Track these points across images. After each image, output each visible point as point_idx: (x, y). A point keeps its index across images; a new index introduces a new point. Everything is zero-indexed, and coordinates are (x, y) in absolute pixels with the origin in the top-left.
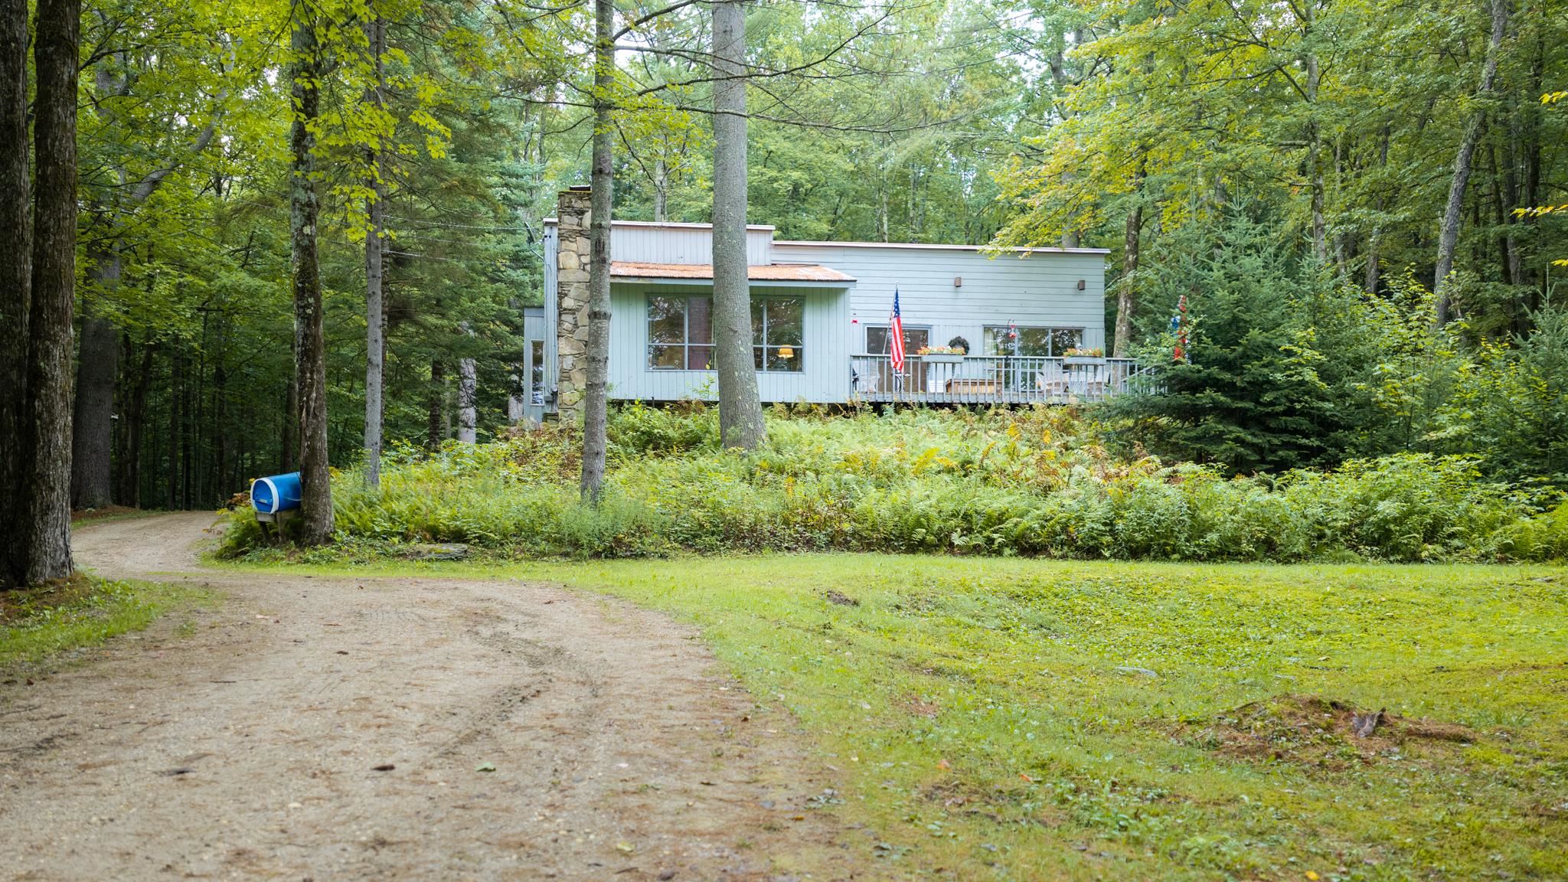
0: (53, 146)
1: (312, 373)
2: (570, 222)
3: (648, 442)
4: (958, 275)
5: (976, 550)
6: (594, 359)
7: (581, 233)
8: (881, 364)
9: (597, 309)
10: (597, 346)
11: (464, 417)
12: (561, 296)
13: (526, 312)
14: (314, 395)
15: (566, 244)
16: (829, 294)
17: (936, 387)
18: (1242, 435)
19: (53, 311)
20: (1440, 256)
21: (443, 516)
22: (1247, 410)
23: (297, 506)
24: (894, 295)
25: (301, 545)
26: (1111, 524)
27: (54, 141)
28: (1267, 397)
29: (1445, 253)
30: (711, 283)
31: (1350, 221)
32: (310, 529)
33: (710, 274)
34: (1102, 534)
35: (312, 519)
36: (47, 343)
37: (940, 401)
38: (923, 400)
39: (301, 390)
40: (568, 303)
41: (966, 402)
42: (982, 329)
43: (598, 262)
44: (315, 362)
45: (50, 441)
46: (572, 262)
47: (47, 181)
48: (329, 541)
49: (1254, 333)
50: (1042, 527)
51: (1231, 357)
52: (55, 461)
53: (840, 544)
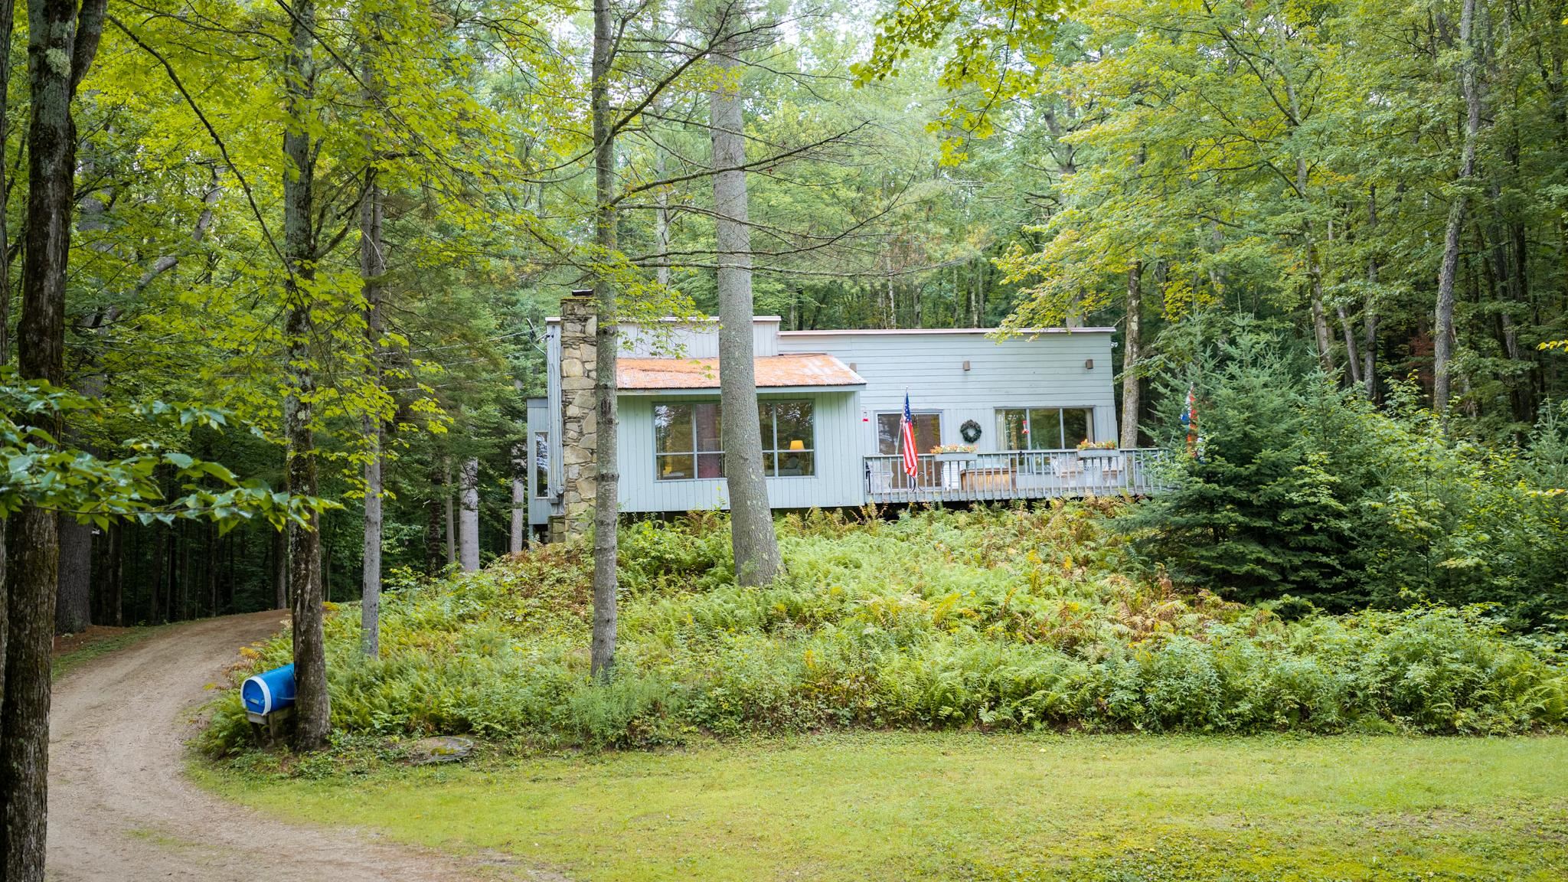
0: (31, 529)
1: (306, 564)
2: (573, 329)
3: (659, 568)
4: (966, 359)
5: (1005, 725)
6: (602, 523)
7: (584, 340)
8: (895, 465)
9: (605, 472)
10: (606, 509)
11: (466, 500)
12: (566, 404)
13: (529, 403)
14: (309, 587)
15: (569, 352)
16: (838, 397)
17: (950, 479)
18: (1262, 556)
19: (29, 705)
20: (1437, 330)
21: (447, 703)
22: (1264, 529)
23: (291, 704)
24: (903, 400)
25: (296, 750)
26: (1141, 691)
27: (32, 524)
28: (1285, 516)
29: (1443, 328)
30: (718, 392)
31: (1347, 293)
32: (305, 732)
33: (716, 382)
34: (1132, 703)
35: (307, 720)
36: (21, 740)
37: (955, 499)
38: (939, 499)
39: (296, 582)
40: (572, 411)
41: (981, 498)
42: (993, 411)
43: (605, 423)
44: (311, 551)
45: (22, 847)
46: (575, 369)
47: (25, 567)
48: (325, 743)
49: (1267, 453)
50: (1071, 696)
51: (1246, 473)
52: (27, 868)
53: (864, 721)
